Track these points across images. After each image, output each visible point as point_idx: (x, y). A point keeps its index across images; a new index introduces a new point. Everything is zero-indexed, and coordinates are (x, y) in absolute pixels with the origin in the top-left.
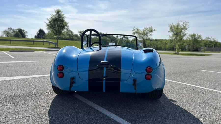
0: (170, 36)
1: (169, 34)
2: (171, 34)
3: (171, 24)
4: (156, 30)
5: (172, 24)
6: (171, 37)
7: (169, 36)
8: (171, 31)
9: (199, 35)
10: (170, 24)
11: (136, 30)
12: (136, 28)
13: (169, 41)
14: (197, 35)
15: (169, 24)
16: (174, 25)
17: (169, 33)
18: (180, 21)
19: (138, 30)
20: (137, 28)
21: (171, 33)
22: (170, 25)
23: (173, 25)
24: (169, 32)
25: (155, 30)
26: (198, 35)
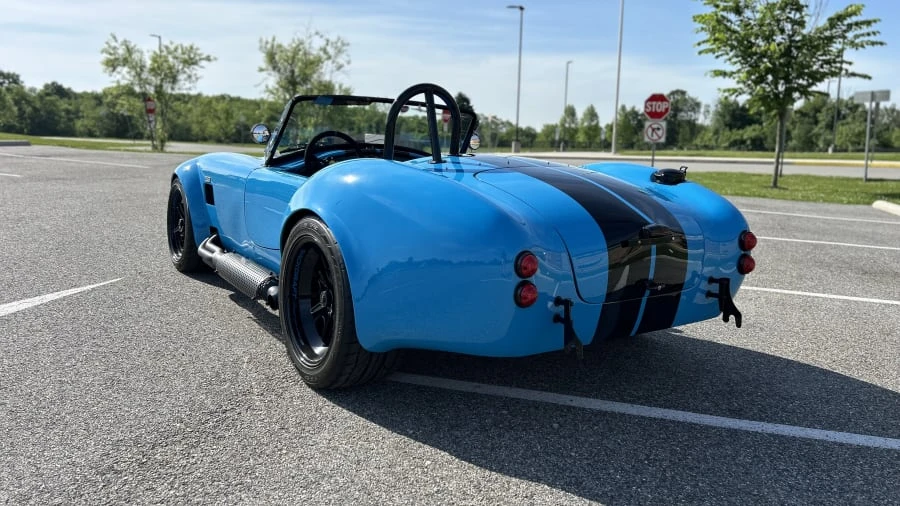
0: (270, 87)
1: (266, 79)
2: (272, 80)
3: (270, 40)
4: (215, 59)
5: (274, 40)
6: (272, 92)
7: (267, 87)
8: (270, 68)
9: (344, 87)
10: (264, 40)
11: (121, 51)
12: (120, 40)
13: (266, 106)
14: (337, 87)
15: (261, 41)
16: (280, 46)
17: (264, 74)
18: (317, 33)
19: (129, 51)
20: (125, 41)
21: (270, 74)
22: (264, 44)
23: (276, 43)
24: (261, 70)
25: (212, 58)
26: (340, 87)
